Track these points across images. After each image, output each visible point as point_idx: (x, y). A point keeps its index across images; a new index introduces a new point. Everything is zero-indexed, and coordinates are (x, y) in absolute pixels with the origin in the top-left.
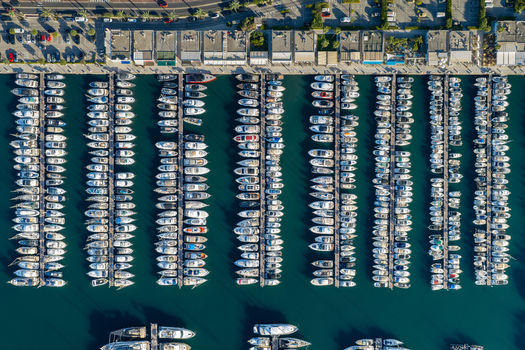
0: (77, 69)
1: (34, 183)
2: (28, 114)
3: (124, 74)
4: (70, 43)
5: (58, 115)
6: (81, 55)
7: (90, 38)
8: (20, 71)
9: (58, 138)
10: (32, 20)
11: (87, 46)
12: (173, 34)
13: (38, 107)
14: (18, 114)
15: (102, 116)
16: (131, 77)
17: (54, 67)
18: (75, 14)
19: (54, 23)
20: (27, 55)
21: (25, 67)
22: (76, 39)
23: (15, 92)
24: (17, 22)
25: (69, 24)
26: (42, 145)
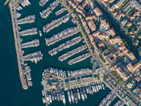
0: (119, 97)
1: (102, 105)
2: (109, 97)
3: (124, 102)
4: (121, 93)
5: (112, 100)
6: (121, 96)
7: (124, 95)
8: (113, 91)
9: (110, 103)
10: (119, 87)
11: (123, 95)
12: (134, 104)
13: (111, 97)
14: (108, 96)
15: (117, 105)
16: (125, 103)
17: (117, 94)
18: (125, 91)
19: (122, 89)
20: (115, 90)
21: (114, 91)
22: (122, 93)
23: (110, 93)
24: (117, 85)
25: (123, 91)
26: (107, 102)
